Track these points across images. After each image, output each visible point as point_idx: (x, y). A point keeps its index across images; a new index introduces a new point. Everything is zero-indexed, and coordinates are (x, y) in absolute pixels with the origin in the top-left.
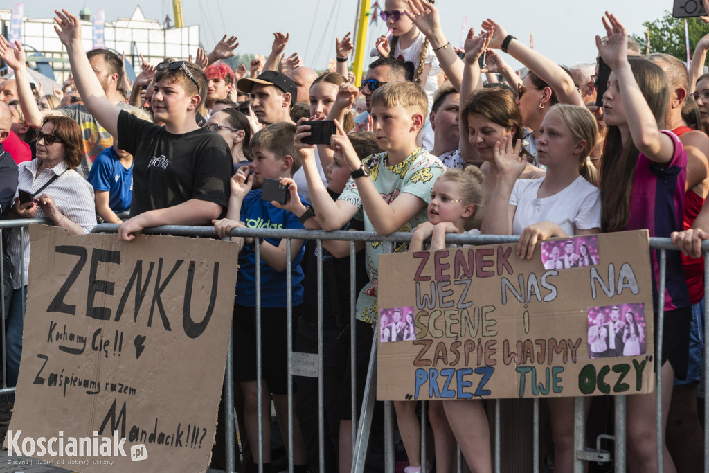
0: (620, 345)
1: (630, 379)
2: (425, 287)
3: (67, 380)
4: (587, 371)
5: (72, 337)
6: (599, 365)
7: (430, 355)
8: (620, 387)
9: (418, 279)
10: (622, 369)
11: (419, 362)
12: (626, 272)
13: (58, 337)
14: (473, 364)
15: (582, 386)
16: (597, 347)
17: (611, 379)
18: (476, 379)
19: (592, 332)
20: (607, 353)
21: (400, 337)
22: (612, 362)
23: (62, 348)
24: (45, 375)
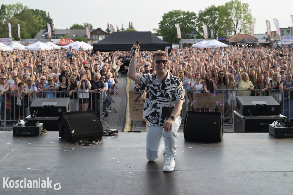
0: (220, 104)
1: (221, 107)
2: (198, 97)
3: (140, 110)
4: (216, 106)
5: (140, 104)
6: (218, 106)
7: (199, 104)
8: (220, 108)
9: (197, 96)
10: (220, 106)
11: (198, 104)
12: (220, 98)
13: (137, 105)
14: (204, 105)
15: (216, 107)
16: (217, 104)
17: (219, 107)
18: (204, 106)
19: (217, 103)
20: (218, 105)
21: (195, 102)
22: (219, 106)
23: (138, 106)
24: (135, 110)
